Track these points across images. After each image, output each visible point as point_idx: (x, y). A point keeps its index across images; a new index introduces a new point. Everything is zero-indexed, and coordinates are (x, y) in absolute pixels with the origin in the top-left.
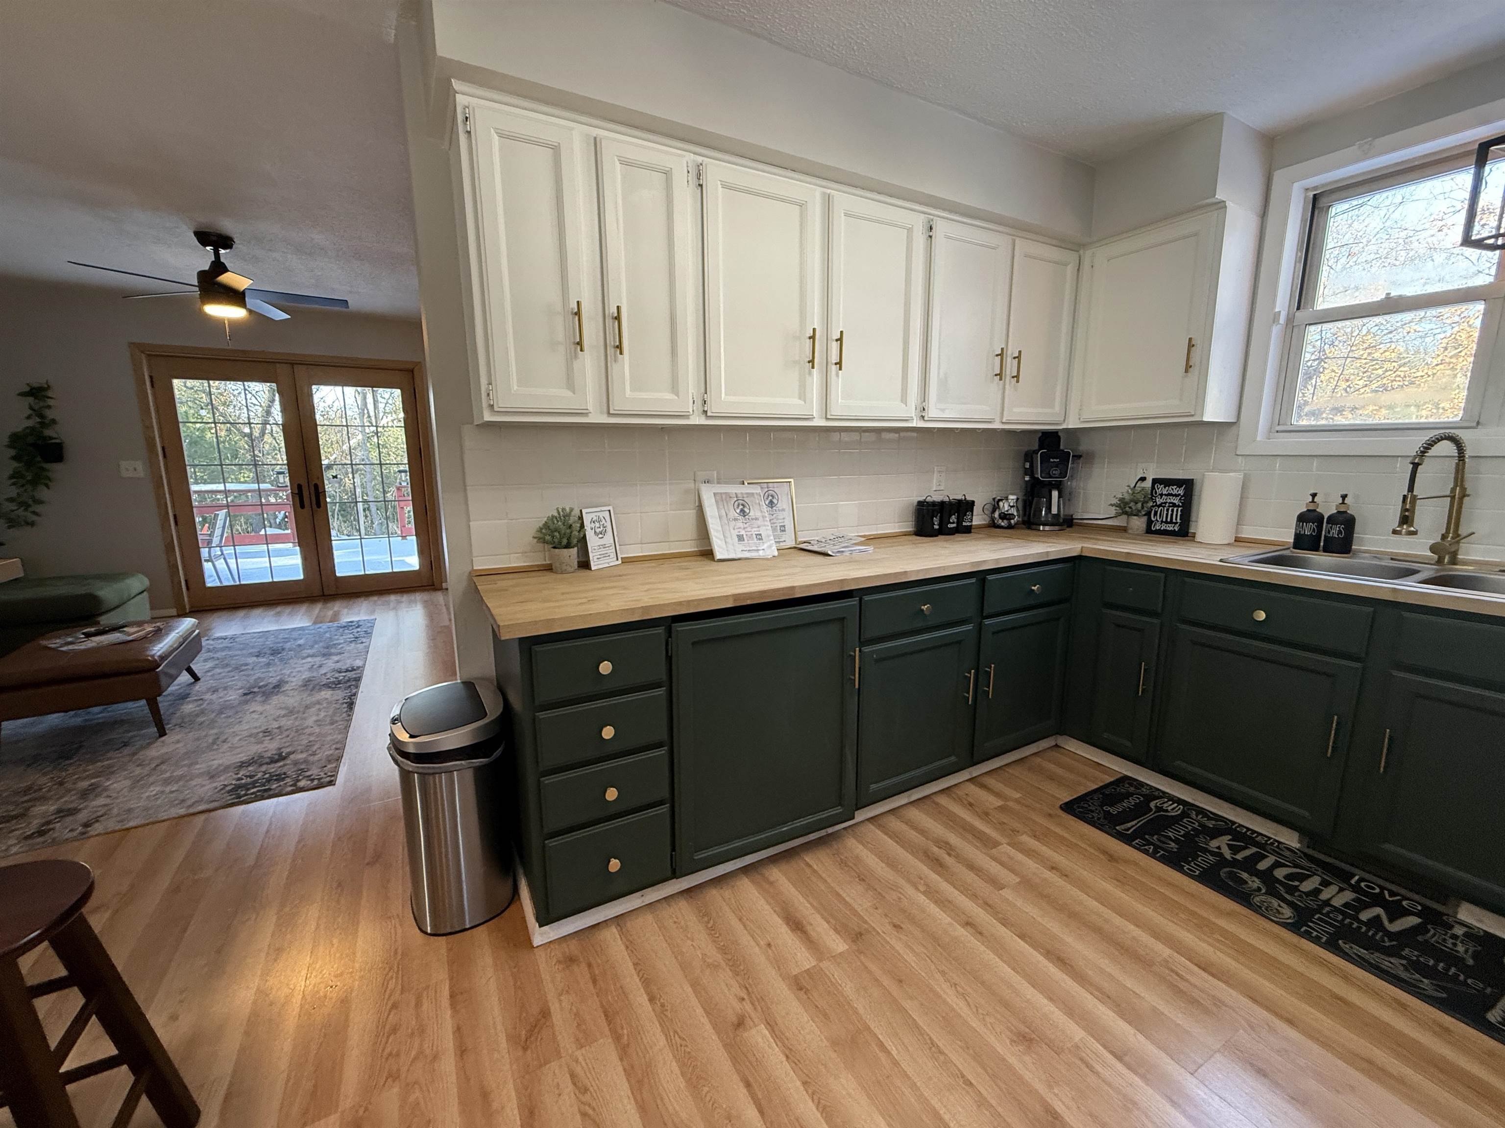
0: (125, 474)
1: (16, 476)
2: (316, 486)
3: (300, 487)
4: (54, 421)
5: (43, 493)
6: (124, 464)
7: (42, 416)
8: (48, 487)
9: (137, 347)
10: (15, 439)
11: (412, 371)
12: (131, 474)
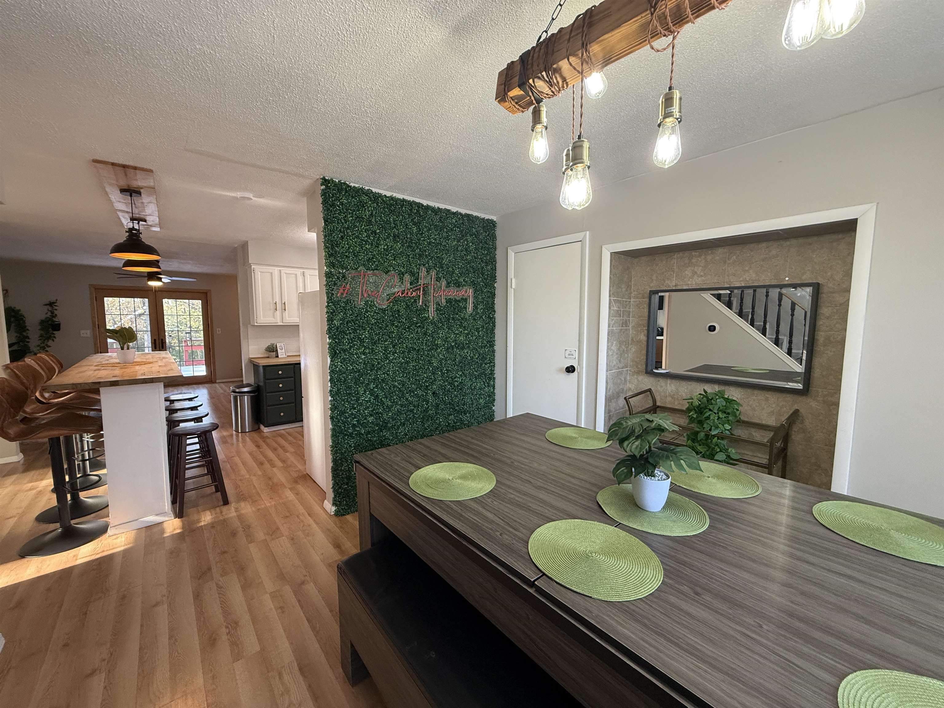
0: (82, 335)
1: (41, 336)
2: (162, 340)
3: (155, 340)
4: (56, 315)
5: (50, 343)
6: (82, 332)
7: (52, 313)
8: (53, 340)
9: (91, 285)
10: (42, 322)
11: (206, 293)
12: (85, 335)
